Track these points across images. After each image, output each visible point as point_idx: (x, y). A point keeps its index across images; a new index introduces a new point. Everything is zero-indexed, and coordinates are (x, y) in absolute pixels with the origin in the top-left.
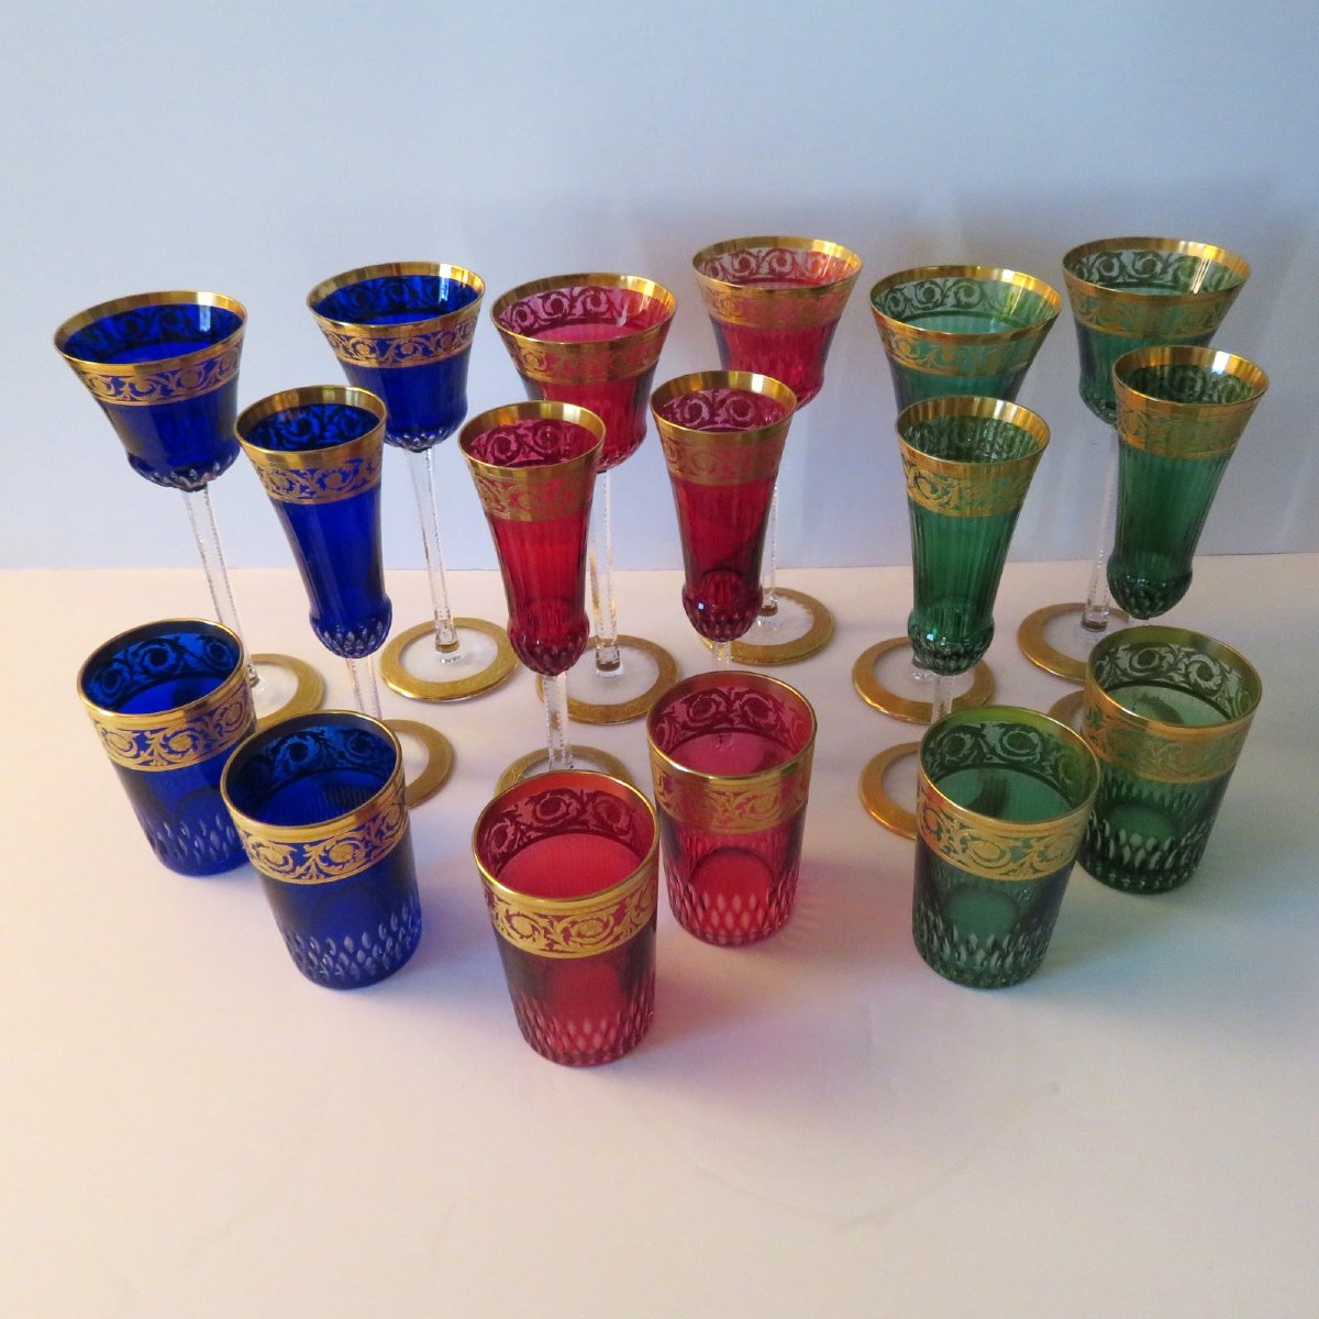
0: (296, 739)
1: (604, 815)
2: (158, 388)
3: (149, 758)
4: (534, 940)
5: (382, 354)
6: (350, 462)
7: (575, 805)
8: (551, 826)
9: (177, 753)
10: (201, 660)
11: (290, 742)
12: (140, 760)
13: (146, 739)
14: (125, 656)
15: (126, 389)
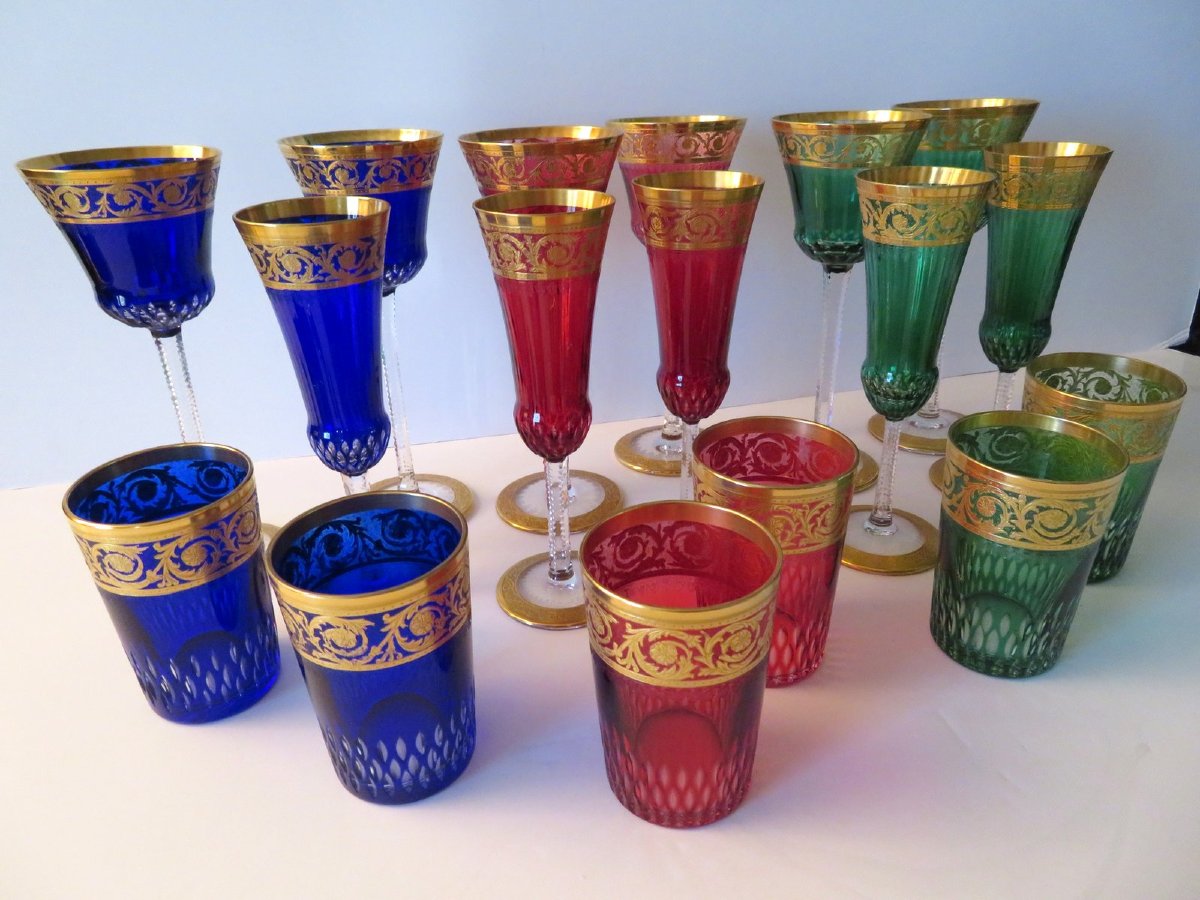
0: (331, 530)
1: (682, 549)
2: (139, 200)
3: (158, 578)
4: (678, 667)
5: (361, 179)
6: (363, 240)
7: (652, 543)
8: (630, 570)
9: (190, 568)
10: (194, 490)
11: (325, 532)
12: (145, 583)
13: (156, 553)
14: (111, 488)
15: (103, 202)
